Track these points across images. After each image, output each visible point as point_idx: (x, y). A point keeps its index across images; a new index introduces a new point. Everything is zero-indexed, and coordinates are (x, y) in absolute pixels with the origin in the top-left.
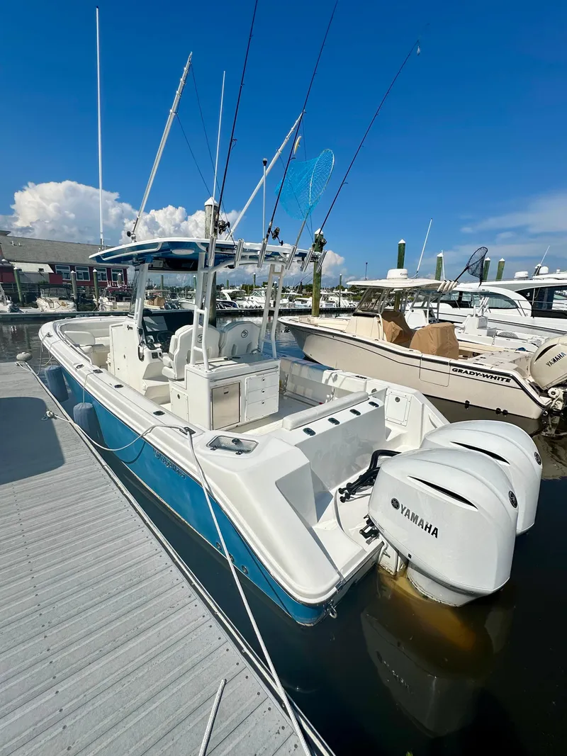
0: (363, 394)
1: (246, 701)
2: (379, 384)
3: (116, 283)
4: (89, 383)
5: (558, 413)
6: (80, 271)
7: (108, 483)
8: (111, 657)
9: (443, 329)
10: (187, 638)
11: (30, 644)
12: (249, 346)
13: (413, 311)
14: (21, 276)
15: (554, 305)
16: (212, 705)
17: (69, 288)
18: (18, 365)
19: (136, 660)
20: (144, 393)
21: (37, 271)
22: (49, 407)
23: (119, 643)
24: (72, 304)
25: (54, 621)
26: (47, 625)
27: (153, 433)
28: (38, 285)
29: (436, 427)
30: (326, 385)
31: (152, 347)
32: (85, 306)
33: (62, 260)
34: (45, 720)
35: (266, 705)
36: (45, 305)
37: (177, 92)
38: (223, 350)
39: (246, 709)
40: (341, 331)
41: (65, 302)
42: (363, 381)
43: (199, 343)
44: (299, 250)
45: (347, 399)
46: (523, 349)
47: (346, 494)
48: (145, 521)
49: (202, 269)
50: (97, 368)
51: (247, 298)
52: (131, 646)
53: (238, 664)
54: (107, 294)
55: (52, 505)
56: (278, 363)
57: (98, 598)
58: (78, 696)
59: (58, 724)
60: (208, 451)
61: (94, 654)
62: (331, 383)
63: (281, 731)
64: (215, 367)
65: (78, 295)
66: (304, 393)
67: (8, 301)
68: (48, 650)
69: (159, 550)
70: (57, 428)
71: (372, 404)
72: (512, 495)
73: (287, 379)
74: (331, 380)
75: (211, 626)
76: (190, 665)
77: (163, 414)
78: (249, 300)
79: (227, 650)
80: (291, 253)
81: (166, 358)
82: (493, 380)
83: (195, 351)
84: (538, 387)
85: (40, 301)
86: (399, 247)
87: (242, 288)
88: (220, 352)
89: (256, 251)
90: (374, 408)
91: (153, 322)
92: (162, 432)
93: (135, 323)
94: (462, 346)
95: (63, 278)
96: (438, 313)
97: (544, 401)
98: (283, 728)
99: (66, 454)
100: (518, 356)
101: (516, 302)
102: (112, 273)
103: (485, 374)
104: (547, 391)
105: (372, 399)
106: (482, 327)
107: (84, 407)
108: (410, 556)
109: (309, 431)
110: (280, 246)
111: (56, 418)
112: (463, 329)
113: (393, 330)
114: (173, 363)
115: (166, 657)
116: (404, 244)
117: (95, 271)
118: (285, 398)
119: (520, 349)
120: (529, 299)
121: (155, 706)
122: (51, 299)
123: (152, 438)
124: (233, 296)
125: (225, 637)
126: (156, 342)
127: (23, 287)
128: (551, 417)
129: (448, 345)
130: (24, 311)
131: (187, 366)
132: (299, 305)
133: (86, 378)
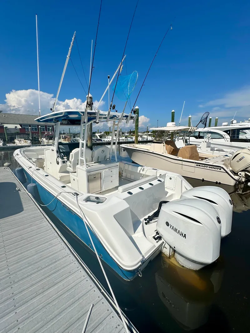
0: (155, 176)
1: (102, 313)
2: (162, 172)
3: (49, 132)
4: (34, 175)
5: (243, 183)
6: (33, 127)
7: (43, 218)
8: (41, 296)
9: (191, 148)
10: (76, 286)
11: (5, 291)
12: (105, 157)
13: (178, 141)
14: (7, 130)
15: (240, 137)
16: (86, 316)
17: (29, 134)
18: (5, 168)
19: (53, 297)
20: (59, 179)
21: (14, 127)
22: (17, 186)
23: (45, 289)
24: (29, 141)
25: (16, 281)
26: (12, 282)
27: (61, 196)
28: (15, 133)
29: (187, 190)
30: (139, 173)
31: (63, 159)
32: (36, 142)
33: (25, 123)
34: (10, 326)
35: (111, 315)
36: (17, 142)
37: (70, 48)
38: (94, 159)
39: (102, 317)
40: (148, 150)
41: (26, 141)
42: (155, 171)
43: (82, 156)
44: (125, 114)
45: (147, 179)
46: (227, 156)
47: (148, 221)
48: (59, 235)
49: (82, 123)
50: (38, 168)
51: (107, 137)
52: (51, 290)
53: (99, 297)
54: (45, 137)
55: (17, 229)
56: (118, 164)
57: (37, 269)
58: (26, 314)
59: (16, 327)
60: (84, 203)
61: (34, 295)
62: (141, 172)
63: (118, 327)
64: (90, 166)
65: (32, 137)
66: (130, 177)
67: (1, 141)
68: (13, 294)
69: (65, 247)
70: (21, 195)
71: (159, 180)
72: (218, 218)
73: (123, 171)
74: (141, 171)
75: (87, 281)
76: (77, 299)
77: (66, 187)
78: (108, 138)
79: (94, 291)
80: (121, 116)
81: (68, 163)
82: (214, 169)
83: (81, 159)
84: (234, 172)
85: (16, 141)
86: (172, 113)
87: (105, 133)
88: (92, 160)
89: (106, 115)
90: (160, 182)
91: (63, 148)
92: (64, 195)
93: (55, 148)
94: (200, 155)
95: (25, 130)
96: (189, 141)
97: (236, 177)
98: (119, 325)
99: (24, 206)
100: (224, 159)
101: (223, 136)
102: (47, 128)
103: (210, 167)
104: (237, 173)
105: (159, 179)
106: (208, 147)
107: (32, 185)
108: (174, 247)
109: (130, 193)
110: (116, 113)
111: (20, 191)
112: (200, 148)
113: (170, 149)
114: (71, 165)
115: (66, 295)
116: (174, 112)
117: (40, 127)
118: (122, 179)
119: (225, 156)
120: (229, 134)
121: (61, 317)
122: (21, 139)
123: (60, 198)
124: (101, 136)
125: (93, 285)
126: (64, 156)
127: (8, 134)
128: (240, 185)
129: (194, 155)
130: (8, 145)
131: (77, 166)
132: (129, 140)
133: (33, 172)
